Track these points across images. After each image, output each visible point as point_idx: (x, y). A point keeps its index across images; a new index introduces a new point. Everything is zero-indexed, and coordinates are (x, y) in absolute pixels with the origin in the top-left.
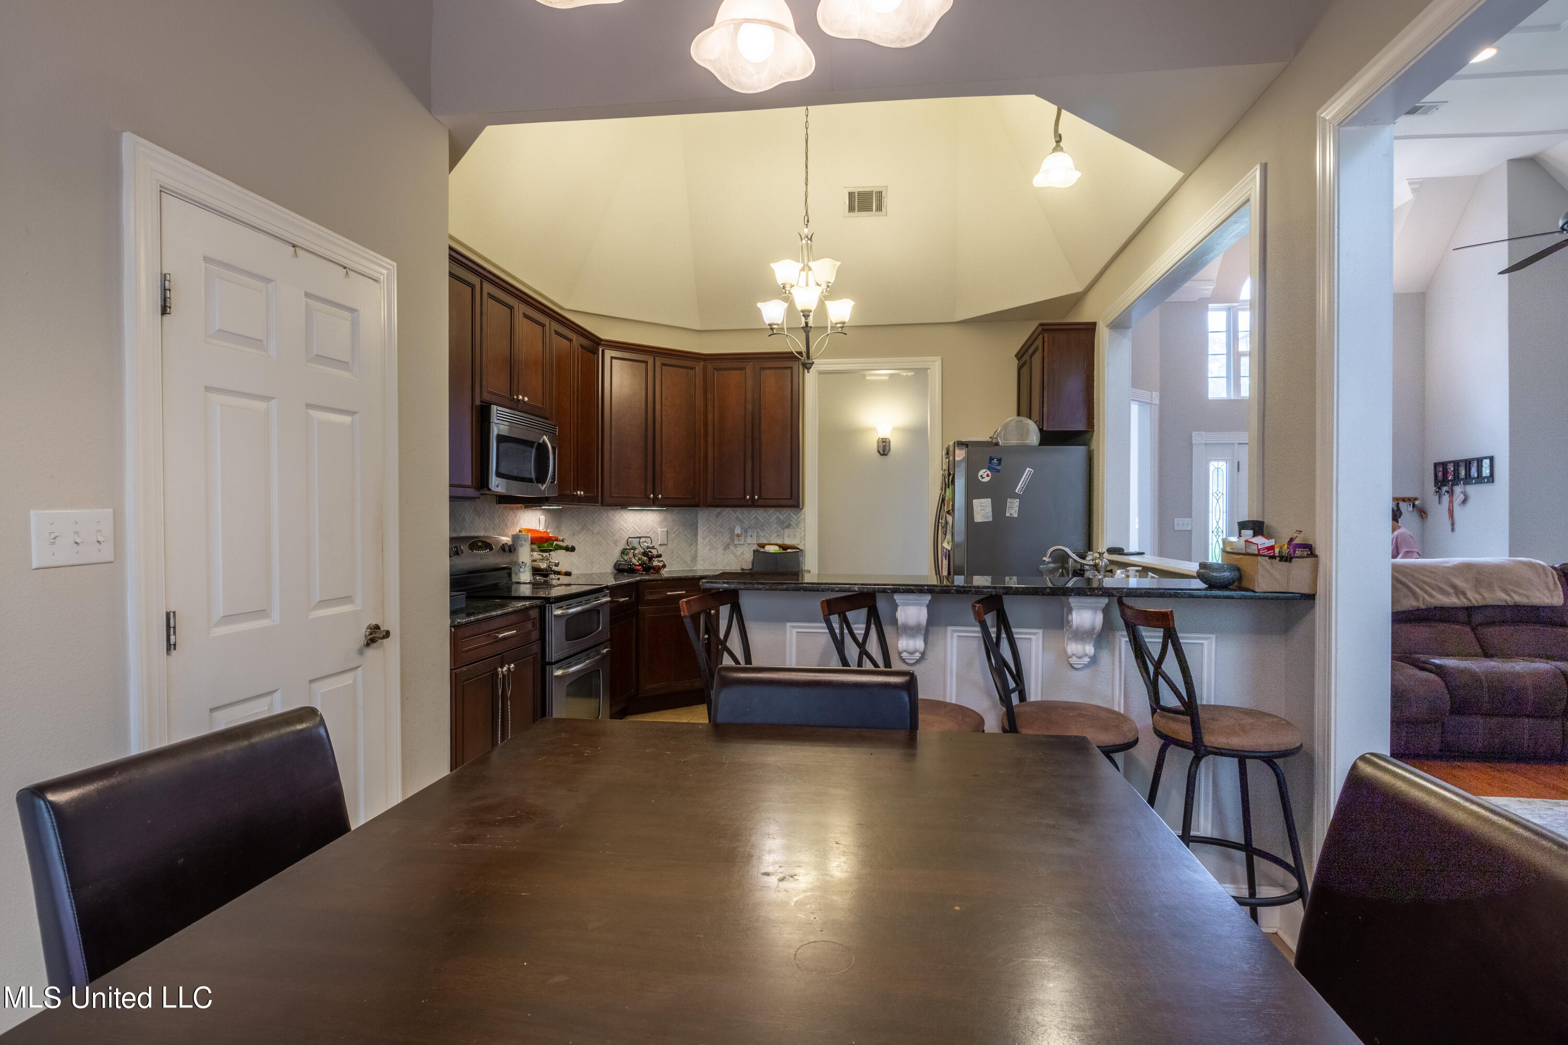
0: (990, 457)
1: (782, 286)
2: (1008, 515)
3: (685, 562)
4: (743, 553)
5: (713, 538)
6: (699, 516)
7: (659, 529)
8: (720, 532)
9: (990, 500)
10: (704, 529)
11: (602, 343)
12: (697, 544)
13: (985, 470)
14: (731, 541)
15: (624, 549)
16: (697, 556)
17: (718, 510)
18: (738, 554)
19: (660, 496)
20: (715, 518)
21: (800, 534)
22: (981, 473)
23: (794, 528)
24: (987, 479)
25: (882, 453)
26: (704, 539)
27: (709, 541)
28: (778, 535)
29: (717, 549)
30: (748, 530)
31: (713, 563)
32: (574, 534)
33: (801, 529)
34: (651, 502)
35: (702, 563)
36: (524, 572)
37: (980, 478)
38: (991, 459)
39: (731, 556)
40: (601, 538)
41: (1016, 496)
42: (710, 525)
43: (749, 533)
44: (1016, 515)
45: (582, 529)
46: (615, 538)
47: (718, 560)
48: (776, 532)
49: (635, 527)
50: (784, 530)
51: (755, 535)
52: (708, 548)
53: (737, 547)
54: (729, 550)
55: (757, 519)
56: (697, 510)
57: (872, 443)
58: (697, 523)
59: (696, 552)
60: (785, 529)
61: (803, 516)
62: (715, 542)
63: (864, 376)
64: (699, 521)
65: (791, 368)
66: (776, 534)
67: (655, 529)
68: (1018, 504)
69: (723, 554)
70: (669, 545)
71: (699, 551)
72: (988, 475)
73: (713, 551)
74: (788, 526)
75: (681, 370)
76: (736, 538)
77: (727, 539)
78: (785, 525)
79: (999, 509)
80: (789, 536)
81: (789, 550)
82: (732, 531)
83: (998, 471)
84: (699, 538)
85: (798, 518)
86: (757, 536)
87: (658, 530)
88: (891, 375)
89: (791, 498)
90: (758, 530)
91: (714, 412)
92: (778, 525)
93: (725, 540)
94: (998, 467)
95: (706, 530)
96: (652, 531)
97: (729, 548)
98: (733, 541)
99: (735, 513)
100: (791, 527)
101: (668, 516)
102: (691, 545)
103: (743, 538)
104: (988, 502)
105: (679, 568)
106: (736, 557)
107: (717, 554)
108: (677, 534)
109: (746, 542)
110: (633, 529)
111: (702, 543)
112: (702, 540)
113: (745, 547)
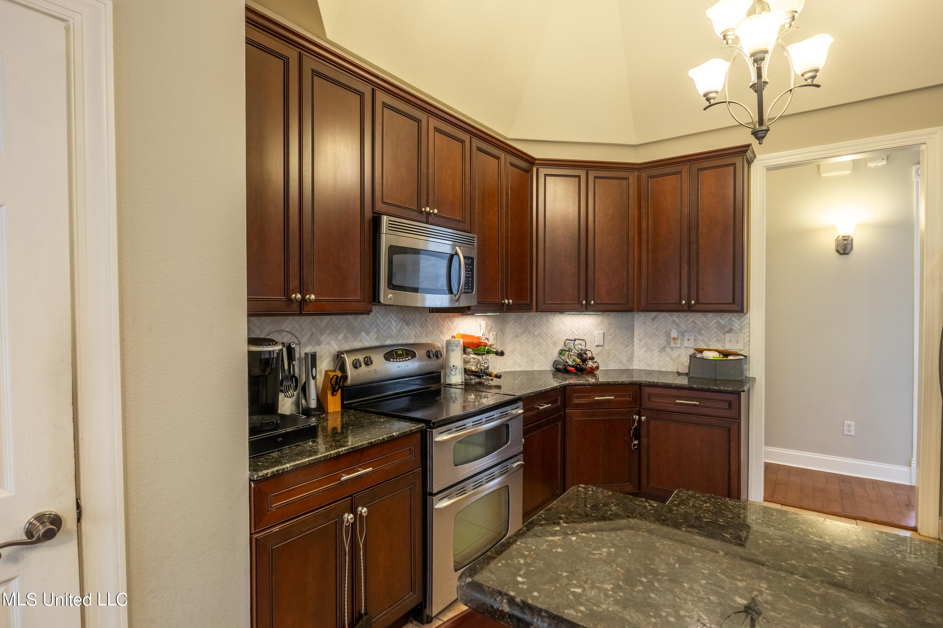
1: (722, 36)
3: (621, 362)
4: (679, 356)
5: (649, 340)
6: (635, 319)
7: (596, 332)
8: (656, 335)
10: (641, 331)
11: (537, 162)
12: (633, 345)
14: (668, 344)
15: (561, 350)
16: (633, 357)
17: (654, 314)
18: (674, 356)
19: (592, 302)
20: (651, 321)
21: (744, 340)
23: (736, 333)
25: (842, 252)
26: (640, 341)
27: (645, 343)
28: (718, 340)
29: (654, 350)
30: (686, 333)
31: (649, 364)
32: (517, 336)
33: (744, 334)
34: (584, 308)
35: (638, 363)
36: (455, 375)
39: (668, 358)
40: (541, 340)
42: (646, 328)
43: (686, 337)
45: (524, 332)
46: (554, 339)
47: (654, 362)
48: (716, 337)
49: (573, 329)
50: (724, 334)
51: (692, 339)
52: (644, 349)
53: (673, 350)
54: (665, 352)
55: (695, 323)
56: (634, 314)
57: (829, 241)
58: (634, 326)
59: (633, 353)
60: (727, 334)
61: (747, 321)
62: (651, 345)
64: (635, 324)
65: (734, 164)
66: (716, 339)
67: (591, 332)
69: (659, 356)
70: (605, 346)
71: (635, 352)
73: (649, 353)
74: (730, 331)
75: (614, 181)
76: (672, 341)
77: (663, 342)
78: (726, 329)
80: (730, 341)
81: (730, 358)
82: (668, 334)
84: (635, 340)
85: (741, 323)
86: (695, 340)
89: (734, 302)
90: (696, 334)
91: (648, 219)
92: (718, 329)
93: (661, 343)
95: (642, 332)
96: (589, 333)
97: (665, 350)
98: (669, 343)
99: (672, 317)
100: (733, 332)
101: (605, 320)
102: (628, 346)
103: (679, 342)
105: (615, 367)
106: (673, 360)
107: (653, 356)
108: (614, 336)
109: (682, 346)
110: (571, 331)
111: (638, 344)
112: (638, 342)
113: (682, 351)
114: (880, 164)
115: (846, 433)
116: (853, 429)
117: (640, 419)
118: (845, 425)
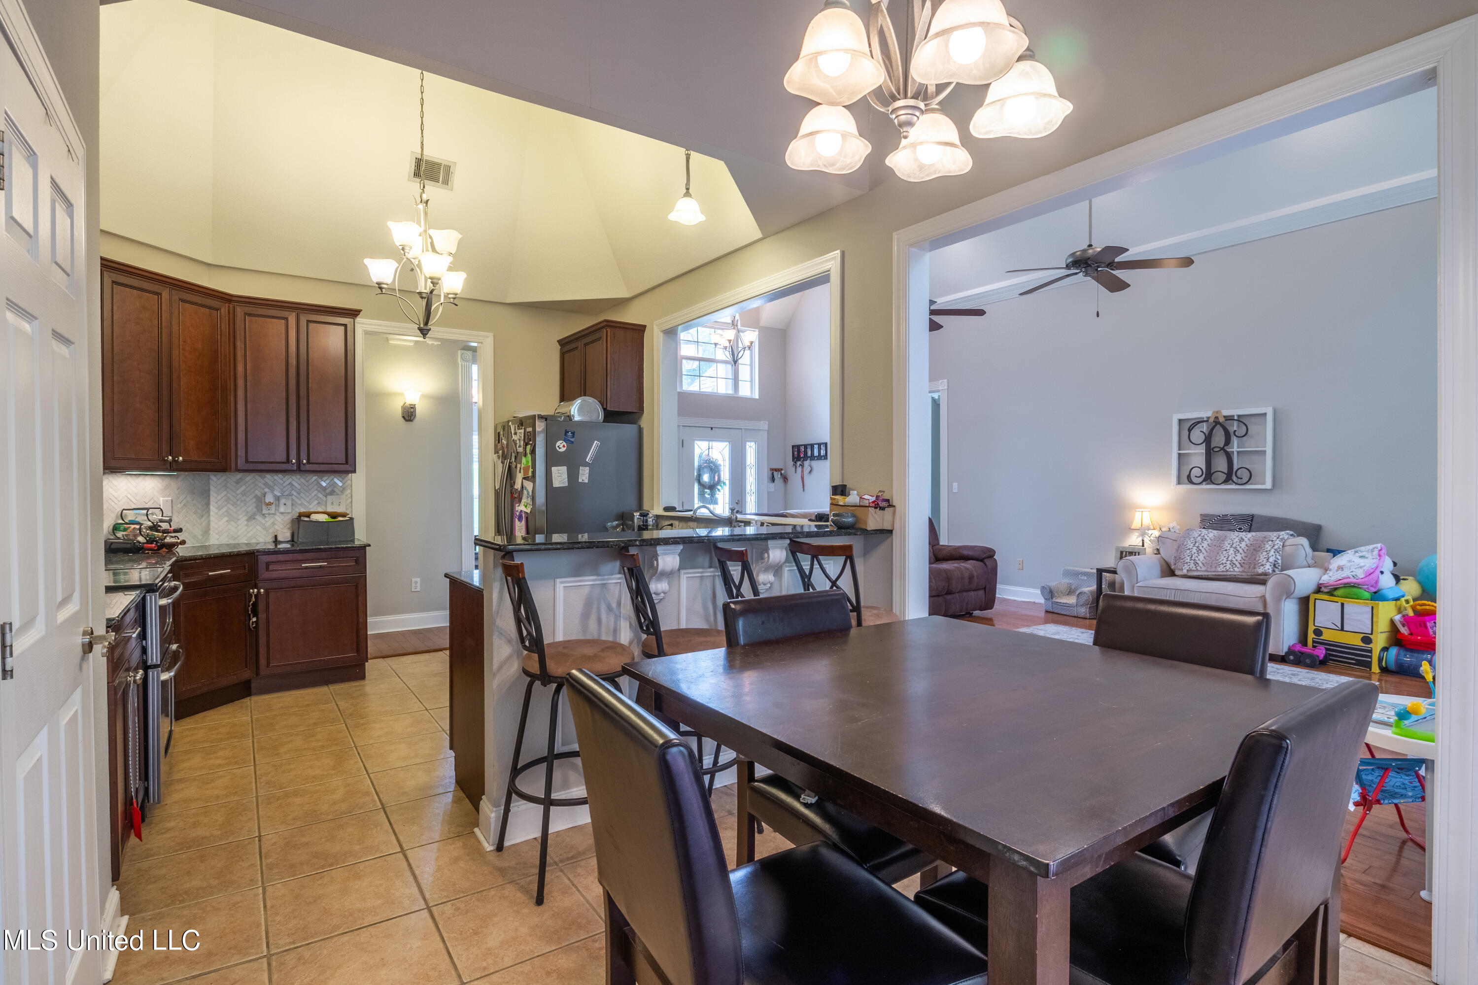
0: (566, 430)
1: (401, 247)
2: (580, 481)
3: (194, 537)
4: (273, 523)
5: (231, 507)
6: (211, 482)
7: (161, 499)
8: (242, 501)
9: (566, 467)
10: (219, 497)
12: (209, 515)
13: (561, 442)
14: (258, 511)
15: (116, 524)
16: (209, 530)
17: (239, 475)
18: (267, 525)
19: (181, 458)
20: (235, 484)
21: (346, 500)
22: (558, 444)
23: (338, 495)
24: (563, 450)
25: (407, 418)
26: (219, 509)
27: (226, 511)
28: (319, 503)
29: (239, 520)
30: (281, 497)
31: (233, 536)
33: (347, 495)
34: (167, 465)
35: (217, 537)
37: (558, 449)
38: (567, 432)
39: (258, 527)
41: (586, 464)
42: (228, 493)
43: (283, 501)
44: (586, 481)
47: (239, 533)
48: (317, 499)
49: (129, 496)
50: (326, 497)
51: (289, 503)
52: (226, 519)
53: (266, 517)
54: (254, 521)
55: (293, 485)
56: (209, 476)
57: (396, 407)
58: (209, 490)
59: (209, 524)
60: (329, 498)
61: (349, 482)
62: (236, 513)
63: (387, 340)
64: (212, 488)
65: (345, 325)
66: (317, 502)
67: (156, 499)
68: (588, 471)
69: (247, 525)
70: (175, 518)
71: (212, 523)
72: (564, 446)
73: (232, 523)
74: (331, 494)
75: (203, 309)
76: (264, 507)
77: (251, 508)
78: (328, 491)
79: (573, 475)
80: (332, 503)
81: (340, 519)
82: (260, 499)
83: (572, 443)
84: (212, 508)
85: (343, 484)
86: (292, 505)
87: (159, 500)
88: (416, 342)
89: (347, 463)
90: (295, 498)
91: (245, 363)
92: (319, 492)
93: (249, 509)
94: (572, 440)
95: (222, 498)
96: (152, 501)
97: (254, 519)
98: (260, 510)
99: (263, 479)
100: (335, 494)
101: (173, 483)
102: (203, 516)
103: (273, 507)
104: (564, 469)
106: (266, 529)
107: (238, 526)
108: (184, 505)
109: (277, 512)
110: (126, 498)
111: (217, 514)
112: (216, 511)
113: (276, 517)
114: (436, 343)
115: (413, 590)
116: (419, 585)
117: (259, 592)
118: (413, 582)
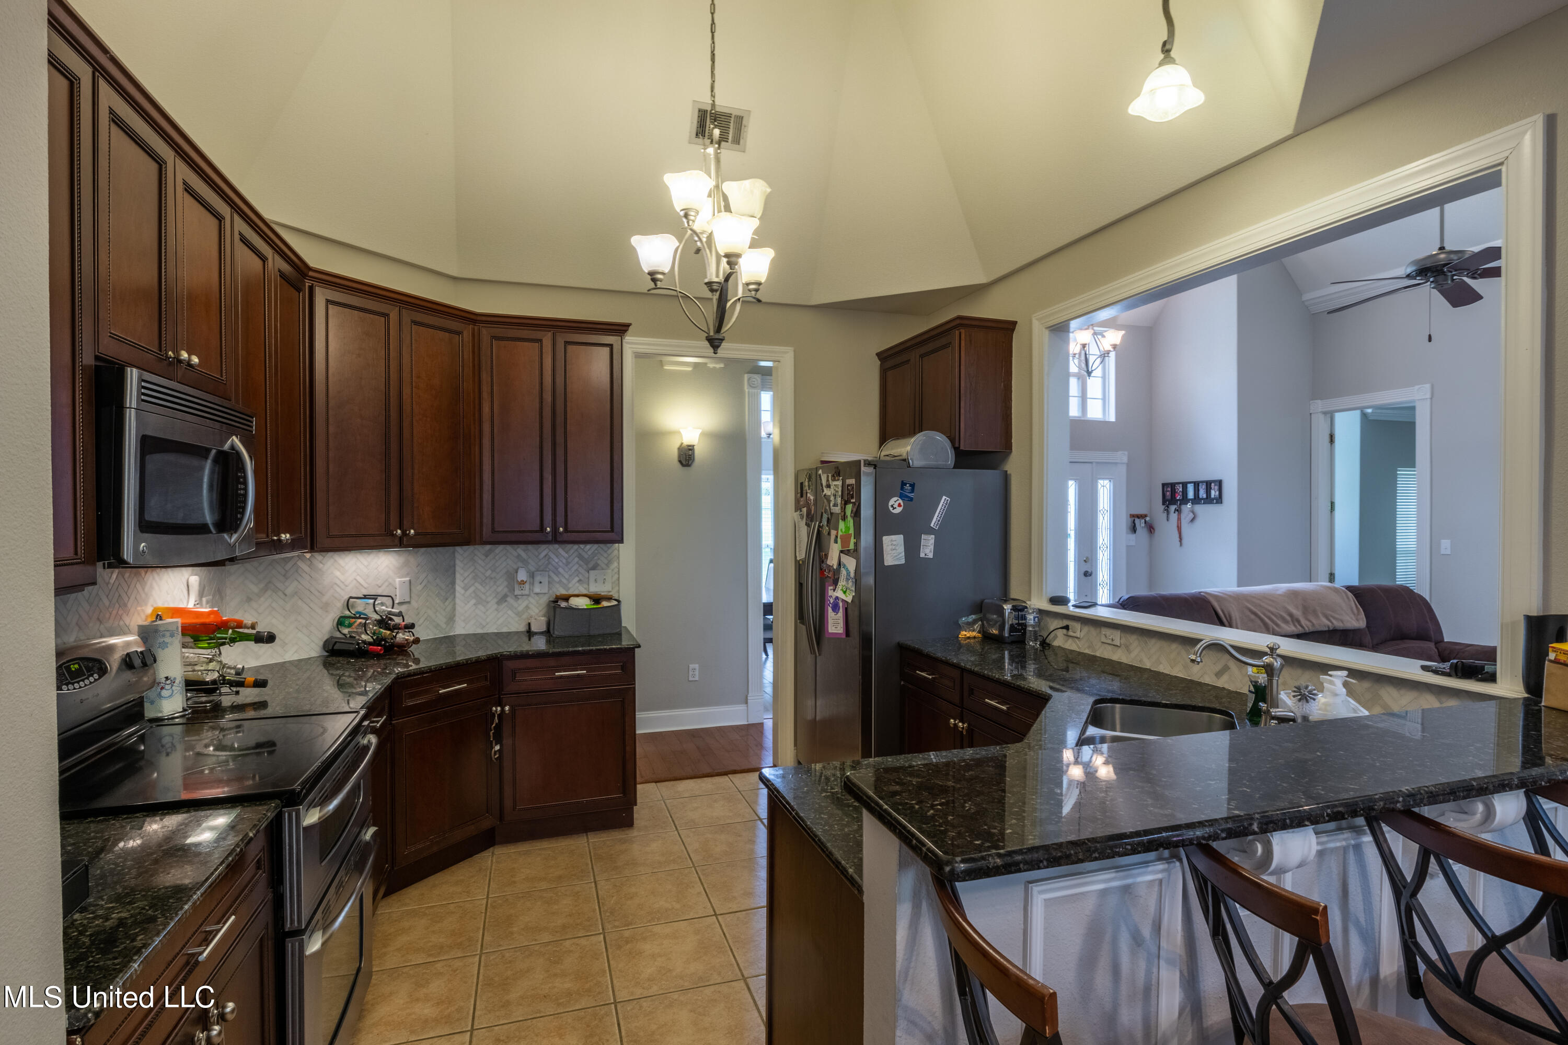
0: (902, 481)
1: (682, 213)
2: (922, 555)
3: (437, 626)
4: (527, 607)
5: (480, 587)
6: (457, 555)
7: (398, 580)
8: (492, 578)
9: (902, 536)
10: (466, 574)
11: (311, 273)
12: (455, 597)
13: (895, 499)
14: (510, 591)
15: (341, 617)
16: (454, 616)
17: (488, 547)
18: (520, 608)
19: (412, 531)
20: (483, 557)
21: (612, 577)
22: (892, 502)
23: (603, 569)
24: (898, 510)
25: (684, 463)
26: (466, 589)
27: (474, 592)
28: (580, 580)
29: (488, 602)
30: (536, 573)
31: (481, 624)
32: (249, 600)
33: (613, 570)
34: (397, 541)
35: (463, 625)
36: (171, 696)
37: (891, 509)
38: (903, 484)
39: (510, 612)
40: (300, 602)
41: (930, 531)
42: (475, 568)
43: (538, 578)
44: (931, 556)
45: (265, 590)
46: (325, 599)
47: (488, 620)
48: (577, 576)
49: (359, 578)
50: (588, 572)
51: (545, 580)
52: (473, 601)
53: (519, 599)
54: (506, 603)
55: (550, 558)
56: (453, 550)
57: (672, 448)
58: (454, 566)
59: (454, 609)
60: (591, 572)
61: (616, 552)
62: (484, 594)
63: (661, 363)
64: (458, 562)
65: (611, 346)
66: (577, 579)
67: (390, 580)
68: (933, 541)
69: (496, 610)
70: (413, 603)
71: (458, 608)
72: (899, 505)
73: (480, 606)
74: (594, 568)
75: (441, 334)
76: (516, 586)
77: (502, 587)
78: (590, 565)
79: (912, 547)
80: (596, 581)
81: (605, 604)
82: (511, 577)
83: (911, 499)
84: (458, 588)
85: (609, 555)
86: (549, 582)
87: (395, 581)
88: (696, 365)
89: (612, 530)
90: (552, 574)
91: (492, 402)
92: (580, 566)
94: (911, 495)
95: (468, 575)
96: (386, 584)
97: (506, 601)
98: (512, 590)
99: (516, 550)
100: (599, 567)
101: (411, 559)
102: (447, 599)
103: (527, 586)
104: (899, 539)
105: (428, 635)
106: (518, 614)
107: (487, 610)
108: (425, 585)
109: (531, 592)
110: (355, 581)
111: (463, 595)
112: (463, 591)
113: (530, 599)
115: (691, 679)
116: (697, 673)
117: (503, 710)
118: (690, 669)
